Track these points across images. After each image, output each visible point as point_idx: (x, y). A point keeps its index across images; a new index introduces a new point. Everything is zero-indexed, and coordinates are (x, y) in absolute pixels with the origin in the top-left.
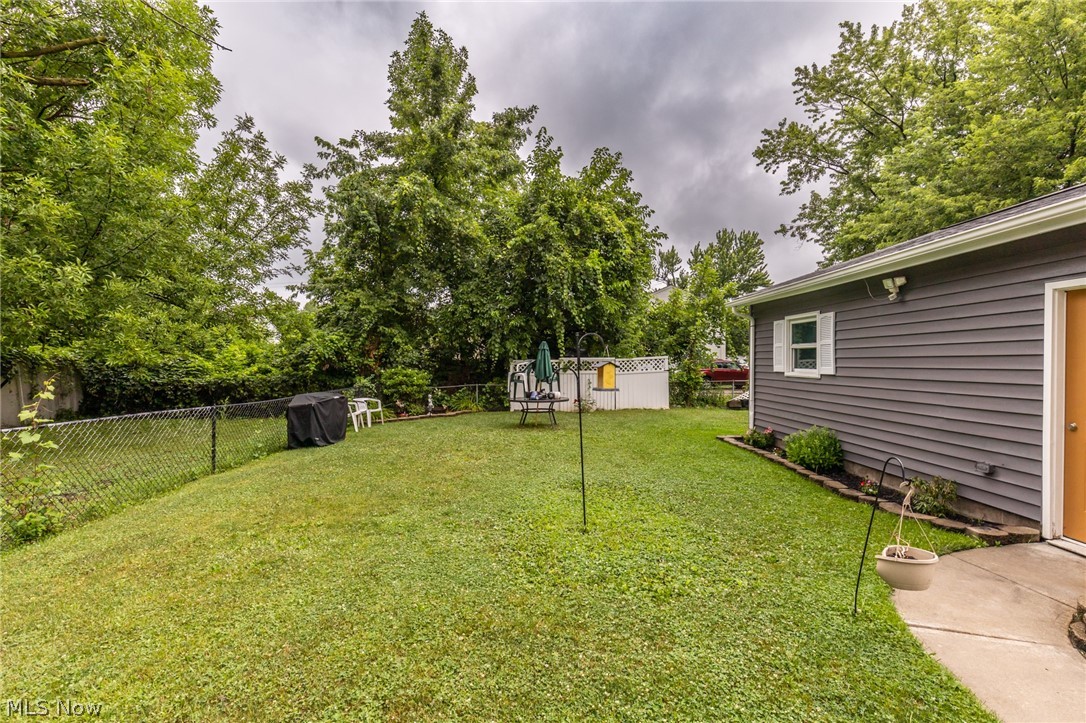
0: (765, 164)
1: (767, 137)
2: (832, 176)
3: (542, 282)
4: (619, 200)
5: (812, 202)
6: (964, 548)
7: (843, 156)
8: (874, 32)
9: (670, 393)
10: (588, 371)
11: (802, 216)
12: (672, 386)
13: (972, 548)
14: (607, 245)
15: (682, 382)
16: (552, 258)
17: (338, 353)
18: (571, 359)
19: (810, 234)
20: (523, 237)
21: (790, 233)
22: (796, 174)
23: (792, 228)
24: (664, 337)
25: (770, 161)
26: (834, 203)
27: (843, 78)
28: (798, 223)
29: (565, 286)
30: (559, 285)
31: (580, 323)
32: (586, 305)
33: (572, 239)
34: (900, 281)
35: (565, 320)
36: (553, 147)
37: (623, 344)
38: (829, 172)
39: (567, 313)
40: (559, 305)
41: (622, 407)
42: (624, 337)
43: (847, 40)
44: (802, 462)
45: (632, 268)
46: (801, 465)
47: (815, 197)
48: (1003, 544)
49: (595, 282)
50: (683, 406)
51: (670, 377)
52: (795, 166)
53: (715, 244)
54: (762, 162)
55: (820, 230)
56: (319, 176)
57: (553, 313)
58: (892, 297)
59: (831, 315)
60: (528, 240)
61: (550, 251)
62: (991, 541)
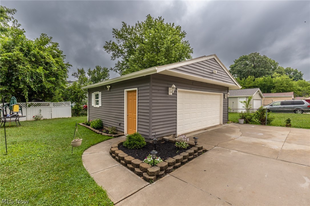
0: (107, 50)
1: (106, 43)
2: (122, 58)
3: (16, 75)
4: (54, 51)
5: (118, 63)
6: (110, 139)
7: (124, 54)
8: (129, 27)
9: (72, 112)
10: (40, 107)
11: (116, 67)
12: (72, 110)
13: (111, 138)
14: (47, 66)
15: (76, 109)
16: (21, 67)
18: (32, 102)
19: (118, 71)
20: (6, 57)
21: (113, 70)
22: (114, 55)
23: (113, 69)
25: (108, 50)
26: (123, 64)
27: (123, 35)
28: (115, 68)
29: (27, 77)
30: (25, 77)
31: (35, 90)
32: (38, 84)
33: (31, 62)
34: (109, 86)
35: (28, 89)
36: (21, 28)
37: (54, 98)
38: (122, 57)
39: (29, 87)
40: (25, 83)
41: (54, 118)
42: (55, 96)
43: (124, 26)
44: (94, 127)
45: (58, 74)
46: (93, 128)
47: (119, 62)
48: (117, 137)
49: (41, 77)
50: (76, 116)
51: (72, 108)
52: (114, 53)
53: (96, 69)
54: (106, 50)
55: (120, 71)
57: (22, 86)
58: (108, 90)
59: (101, 92)
60: (8, 59)
61: (20, 64)
62: (115, 137)
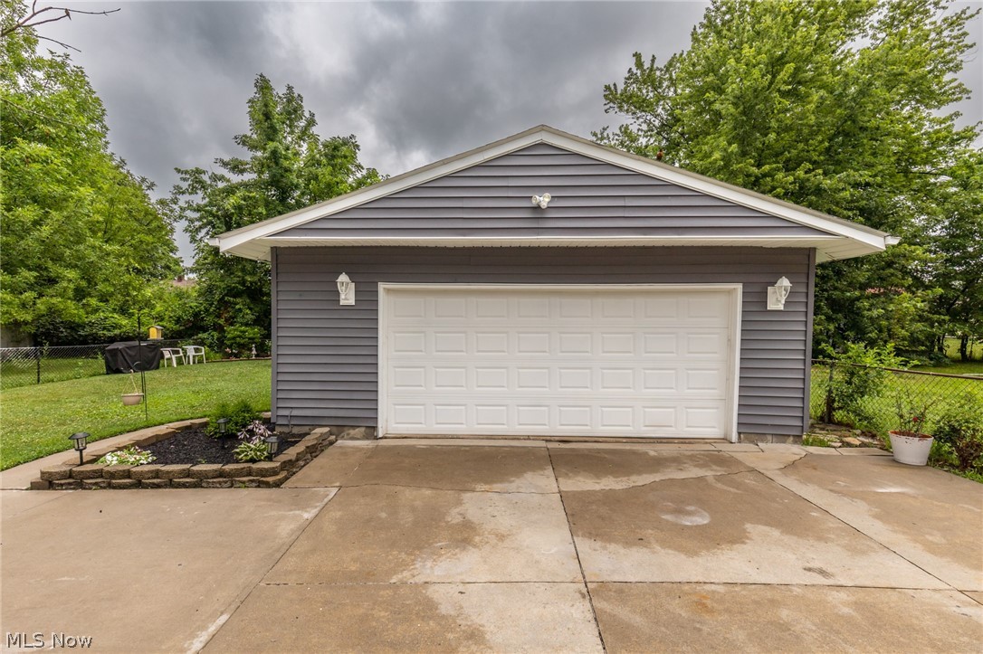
17: (196, 315)
56: (183, 193)
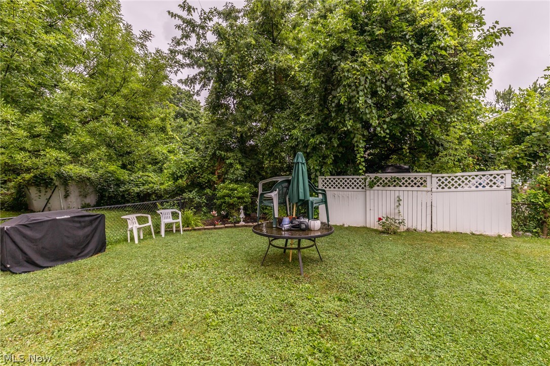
9: (514, 217)
10: (398, 188)
12: (516, 207)
14: (420, 44)
15: (535, 203)
18: (378, 175)
24: (504, 148)
29: (361, 93)
30: (354, 93)
31: (383, 134)
32: (391, 114)
35: (365, 133)
37: (444, 158)
39: (367, 125)
40: (356, 114)
41: (440, 229)
42: (445, 149)
50: (537, 235)
51: (514, 197)
